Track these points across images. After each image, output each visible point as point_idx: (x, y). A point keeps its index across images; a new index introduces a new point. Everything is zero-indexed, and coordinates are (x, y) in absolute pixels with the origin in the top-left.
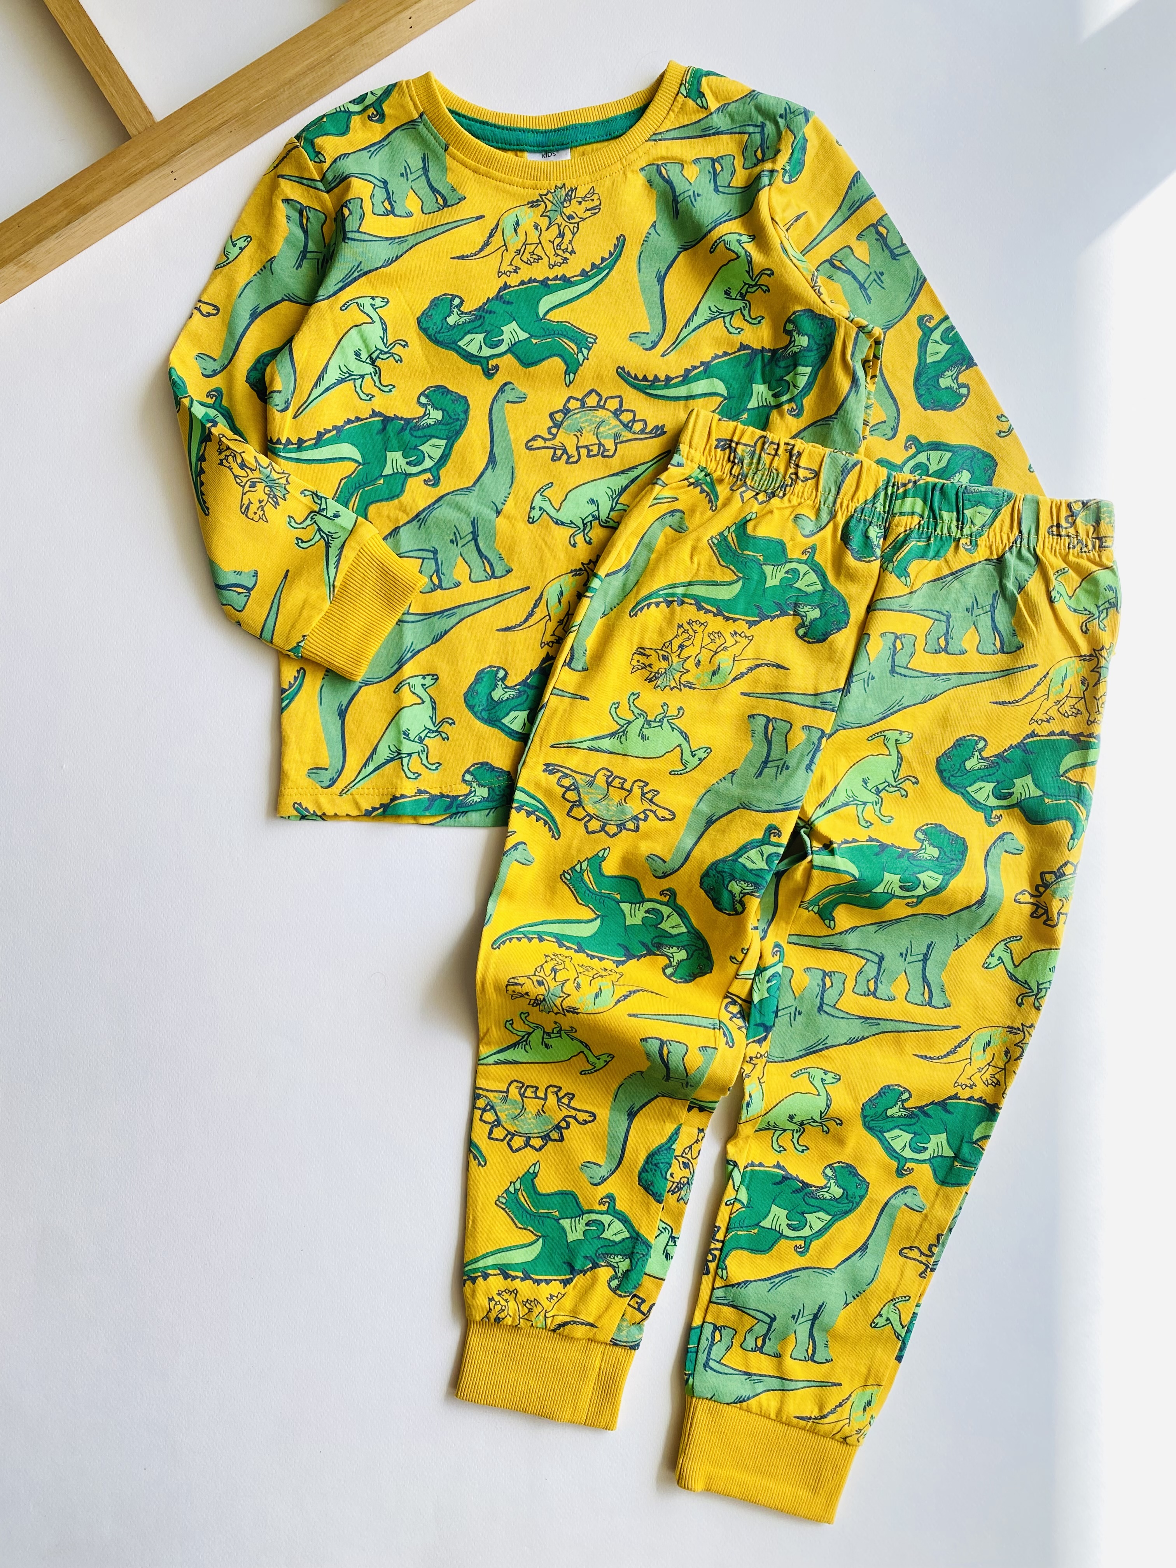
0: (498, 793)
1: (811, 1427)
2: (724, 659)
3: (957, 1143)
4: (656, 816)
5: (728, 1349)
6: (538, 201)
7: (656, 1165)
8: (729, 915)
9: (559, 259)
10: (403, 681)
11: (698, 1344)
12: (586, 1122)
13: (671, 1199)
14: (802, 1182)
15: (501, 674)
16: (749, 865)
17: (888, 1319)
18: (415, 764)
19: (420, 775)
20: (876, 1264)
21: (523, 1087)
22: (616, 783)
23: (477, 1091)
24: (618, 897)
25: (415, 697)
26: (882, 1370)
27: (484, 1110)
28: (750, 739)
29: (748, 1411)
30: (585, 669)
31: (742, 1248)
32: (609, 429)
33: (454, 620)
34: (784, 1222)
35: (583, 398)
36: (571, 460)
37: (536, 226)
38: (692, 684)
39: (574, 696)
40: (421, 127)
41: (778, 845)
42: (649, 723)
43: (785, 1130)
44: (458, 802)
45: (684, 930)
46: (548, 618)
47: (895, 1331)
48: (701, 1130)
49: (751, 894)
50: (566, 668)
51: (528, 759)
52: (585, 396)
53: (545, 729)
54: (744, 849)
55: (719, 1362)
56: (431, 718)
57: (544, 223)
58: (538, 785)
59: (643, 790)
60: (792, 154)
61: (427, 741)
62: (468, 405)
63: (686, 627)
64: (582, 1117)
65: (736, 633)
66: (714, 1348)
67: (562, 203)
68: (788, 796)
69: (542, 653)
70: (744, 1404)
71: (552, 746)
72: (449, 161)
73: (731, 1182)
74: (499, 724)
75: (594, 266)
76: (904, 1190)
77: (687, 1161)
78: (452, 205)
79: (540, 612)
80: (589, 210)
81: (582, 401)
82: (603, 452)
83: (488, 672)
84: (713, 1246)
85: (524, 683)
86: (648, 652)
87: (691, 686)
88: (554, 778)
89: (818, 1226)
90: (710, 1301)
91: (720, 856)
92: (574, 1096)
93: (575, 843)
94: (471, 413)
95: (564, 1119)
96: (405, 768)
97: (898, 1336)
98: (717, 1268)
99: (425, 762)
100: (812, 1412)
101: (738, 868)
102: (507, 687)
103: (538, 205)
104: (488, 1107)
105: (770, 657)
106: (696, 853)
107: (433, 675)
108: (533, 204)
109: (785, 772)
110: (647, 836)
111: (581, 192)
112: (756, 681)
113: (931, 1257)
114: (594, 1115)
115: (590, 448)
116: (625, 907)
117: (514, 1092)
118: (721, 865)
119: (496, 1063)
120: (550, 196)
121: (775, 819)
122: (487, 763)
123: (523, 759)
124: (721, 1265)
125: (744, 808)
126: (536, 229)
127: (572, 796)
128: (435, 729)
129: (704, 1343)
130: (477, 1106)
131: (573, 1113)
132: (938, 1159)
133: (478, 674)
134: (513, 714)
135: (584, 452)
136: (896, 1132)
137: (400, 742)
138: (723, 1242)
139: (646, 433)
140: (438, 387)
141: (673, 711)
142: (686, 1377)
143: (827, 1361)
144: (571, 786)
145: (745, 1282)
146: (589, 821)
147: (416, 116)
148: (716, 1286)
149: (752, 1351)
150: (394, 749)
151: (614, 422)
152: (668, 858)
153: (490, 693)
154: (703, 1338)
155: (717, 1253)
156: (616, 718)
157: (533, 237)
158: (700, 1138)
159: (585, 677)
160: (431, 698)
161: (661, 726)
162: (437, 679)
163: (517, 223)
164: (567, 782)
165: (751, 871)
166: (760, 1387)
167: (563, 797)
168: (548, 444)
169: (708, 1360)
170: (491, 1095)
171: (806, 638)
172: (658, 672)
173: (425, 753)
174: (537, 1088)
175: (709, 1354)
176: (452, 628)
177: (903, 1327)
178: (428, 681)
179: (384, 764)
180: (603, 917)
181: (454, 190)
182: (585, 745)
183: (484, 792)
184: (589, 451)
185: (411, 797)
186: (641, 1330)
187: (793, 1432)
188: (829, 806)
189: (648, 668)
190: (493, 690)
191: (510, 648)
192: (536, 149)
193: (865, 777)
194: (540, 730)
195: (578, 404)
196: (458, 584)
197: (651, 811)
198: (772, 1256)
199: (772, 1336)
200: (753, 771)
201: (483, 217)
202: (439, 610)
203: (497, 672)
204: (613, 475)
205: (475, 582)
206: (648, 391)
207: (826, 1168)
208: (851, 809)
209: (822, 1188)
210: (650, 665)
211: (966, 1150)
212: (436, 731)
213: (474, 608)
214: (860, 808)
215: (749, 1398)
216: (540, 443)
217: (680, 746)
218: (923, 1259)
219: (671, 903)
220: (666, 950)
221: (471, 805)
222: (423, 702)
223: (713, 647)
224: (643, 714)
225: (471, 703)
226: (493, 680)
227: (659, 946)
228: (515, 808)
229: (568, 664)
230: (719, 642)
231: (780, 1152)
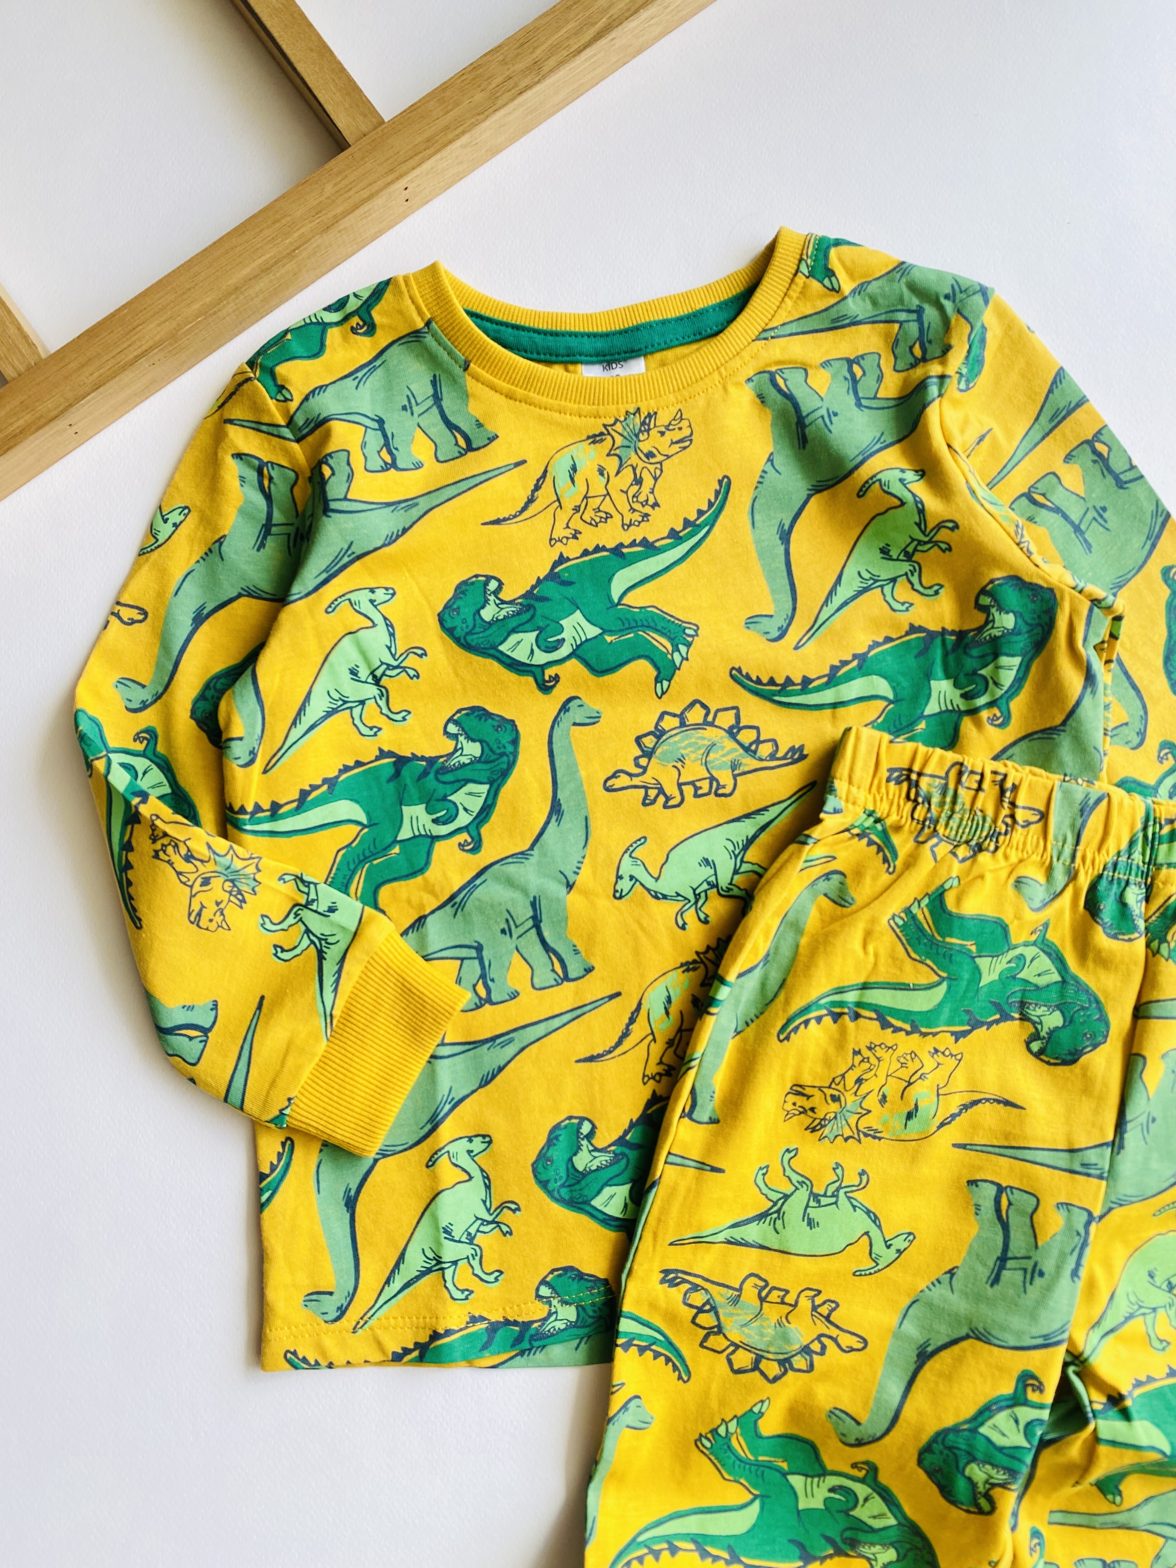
0: (591, 1313)
2: (922, 1092)
4: (839, 1346)
6: (602, 434)
8: (968, 1511)
9: (637, 517)
10: (440, 1150)
15: (586, 1128)
16: (999, 1440)
18: (463, 1277)
19: (472, 1293)
22: (775, 1296)
24: (785, 1466)
25: (458, 1170)
28: (972, 1217)
30: (714, 1121)
32: (724, 756)
33: (511, 1050)
35: (682, 713)
36: (671, 803)
37: (601, 471)
38: (876, 1131)
39: (702, 1166)
40: (429, 339)
41: (1041, 1407)
42: (816, 1197)
44: (532, 1331)
45: (892, 1521)
46: (651, 1037)
49: (1004, 1486)
50: (686, 1119)
51: (635, 1267)
52: (685, 709)
53: (659, 1220)
54: (986, 1412)
56: (484, 1202)
57: (612, 465)
58: (653, 1306)
59: (813, 1302)
60: (969, 352)
61: (479, 1239)
62: (517, 732)
63: (866, 1053)
65: (936, 1051)
67: (637, 436)
68: (1048, 1323)
69: (644, 1093)
71: (671, 1244)
72: (470, 384)
74: (588, 1208)
75: (687, 523)
78: (478, 449)
79: (639, 1030)
80: (677, 442)
81: (681, 717)
82: (717, 789)
83: (566, 1127)
85: (621, 1141)
86: (808, 1091)
87: (874, 1135)
88: (677, 1294)
91: (949, 1421)
93: (714, 1388)
94: (523, 743)
96: (449, 1285)
99: (478, 1271)
101: (981, 1445)
102: (596, 1149)
103: (602, 441)
105: (991, 1088)
106: (908, 1412)
107: (484, 1136)
108: (595, 439)
109: (1038, 1281)
110: (826, 1376)
111: (664, 418)
112: (975, 1127)
115: (698, 784)
116: (797, 1481)
118: (951, 1437)
120: (618, 427)
121: (1032, 1361)
122: (570, 1269)
123: (628, 1265)
125: (978, 1339)
126: (602, 474)
127: (708, 1320)
128: (490, 1218)
133: (551, 1132)
134: (608, 1191)
135: (688, 790)
137: (439, 1244)
139: (779, 759)
140: (473, 709)
141: (851, 1178)
144: (704, 1305)
146: (733, 1352)
147: (420, 324)
150: (431, 1255)
151: (730, 744)
152: (863, 1417)
153: (571, 1160)
156: (765, 1190)
157: (598, 486)
159: (716, 1135)
160: (482, 1170)
161: (836, 1203)
162: (490, 1142)
163: (574, 469)
164: (698, 1299)
165: (1001, 1449)
167: (693, 1321)
168: (636, 781)
171: (1043, 1057)
172: (824, 1119)
173: (477, 1258)
176: (509, 1062)
178: (477, 1145)
179: (417, 1278)
180: (762, 1497)
181: (480, 425)
182: (721, 1237)
183: (569, 1313)
184: (696, 789)
185: (461, 1330)
188: (1107, 1325)
189: (810, 1113)
190: (575, 1154)
191: (597, 1088)
192: (594, 359)
194: (652, 1221)
195: (676, 722)
196: (514, 995)
197: (830, 1337)
200: (984, 1272)
201: (524, 462)
202: (488, 1035)
203: (580, 1125)
204: (733, 821)
205: (540, 989)
206: (777, 698)
210: (812, 1109)
212: (493, 1222)
213: (541, 1029)
216: (624, 781)
217: (867, 1233)
219: (869, 1480)
220: (866, 1550)
221: (552, 1334)
222: (471, 1178)
223: (905, 1075)
224: (805, 1181)
225: (543, 1177)
226: (574, 1137)
227: (853, 1543)
228: (621, 1346)
229: (689, 1114)
230: (913, 1066)
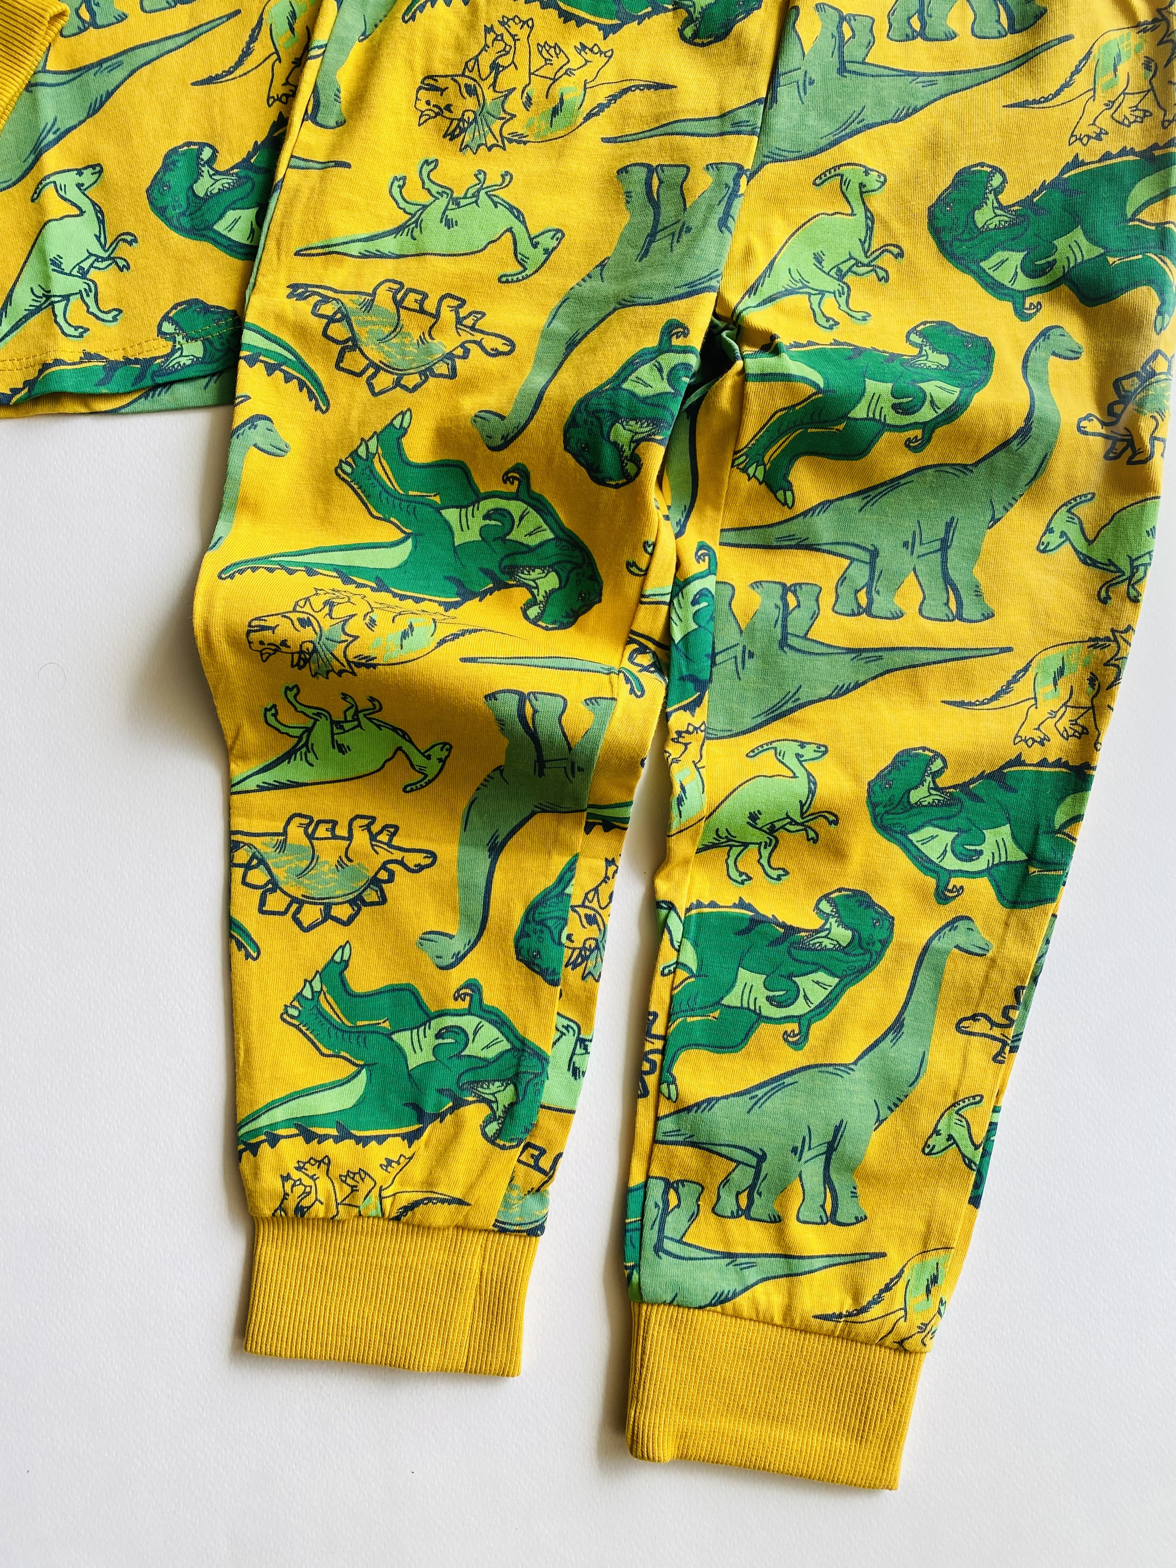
0: (219, 347)
1: (843, 1330)
2: (570, 88)
3: (1029, 837)
4: (483, 348)
5: (693, 1217)
7: (542, 923)
8: (617, 486)
10: (45, 179)
11: (643, 1216)
12: (420, 868)
13: (572, 976)
14: (783, 925)
15: (206, 154)
16: (641, 391)
17: (950, 1137)
18: (77, 313)
19: (87, 330)
20: (921, 1050)
21: (310, 825)
23: (234, 838)
24: (437, 499)
25: (66, 204)
26: (949, 1222)
27: (248, 867)
28: (623, 206)
29: (737, 1315)
30: (339, 124)
31: (697, 1045)
33: (118, 75)
34: (761, 994)
38: (522, 136)
39: (325, 165)
41: (686, 350)
42: (456, 202)
43: (745, 845)
44: (154, 368)
45: (549, 535)
46: (275, 57)
47: (964, 1156)
48: (610, 862)
49: (648, 439)
50: (309, 123)
51: (260, 278)
53: (282, 225)
54: (630, 367)
55: (680, 1241)
56: (98, 238)
58: (280, 318)
59: (457, 313)
61: (93, 274)
63: (499, 29)
64: (413, 860)
65: (584, 47)
66: (669, 1219)
68: (695, 271)
69: (272, 115)
70: (729, 1305)
71: (297, 254)
73: (666, 936)
74: (211, 234)
76: (952, 924)
77: (592, 913)
79: (262, 48)
83: (184, 153)
84: (648, 1047)
85: (245, 163)
87: (520, 139)
88: (306, 306)
89: (818, 996)
90: (655, 1141)
91: (592, 384)
92: (397, 828)
93: (355, 414)
95: (384, 867)
96: (60, 319)
97: (969, 1163)
98: (660, 1082)
99: (93, 309)
100: (842, 1305)
101: (623, 400)
102: (217, 172)
104: (255, 862)
105: (642, 74)
106: (553, 391)
107: (93, 167)
110: (471, 385)
112: (625, 117)
113: (1009, 1026)
114: (433, 856)
116: (451, 515)
117: (296, 833)
118: (594, 401)
119: (261, 789)
121: (677, 310)
122: (196, 301)
123: (252, 280)
124: (666, 1077)
125: (624, 306)
128: (105, 255)
129: (652, 1213)
130: (235, 861)
131: (397, 855)
132: (1001, 868)
133: (167, 156)
134: (231, 215)
136: (929, 831)
137: (47, 278)
138: (664, 1038)
141: (493, 178)
142: (627, 1272)
143: (858, 1220)
144: (335, 313)
145: (709, 1101)
148: (661, 1113)
149: (733, 1216)
150: (39, 292)
152: (507, 411)
153: (191, 188)
154: (650, 1204)
155: (657, 1058)
156: (402, 204)
158: (610, 874)
159: (340, 136)
160: (94, 204)
161: (476, 202)
162: (101, 172)
164: (328, 309)
165: (644, 400)
166: (751, 1275)
169: (660, 1240)
170: (257, 842)
171: (698, 41)
173: (92, 295)
174: (335, 823)
175: (661, 1230)
176: (118, 87)
177: (976, 1147)
178: (87, 178)
179: (26, 318)
180: (415, 536)
182: (355, 249)
183: (196, 349)
185: (74, 364)
186: (543, 1202)
187: (813, 1343)
188: (765, 291)
189: (446, 114)
190: (195, 182)
191: (216, 111)
193: (818, 250)
194: (275, 228)
196: (122, 18)
197: (474, 342)
198: (748, 1054)
199: (763, 1187)
202: (94, 60)
203: (200, 151)
205: (150, 12)
207: (820, 901)
208: (801, 301)
209: (817, 931)
210: (448, 107)
211: (1045, 846)
212: (109, 258)
213: (153, 51)
214: (815, 299)
215: (735, 1295)
217: (510, 230)
218: (997, 1032)
219: (523, 494)
220: (524, 576)
221: (177, 370)
222: (82, 213)
223: (548, 71)
224: (446, 191)
225: (160, 204)
226: (194, 164)
227: (512, 571)
228: (245, 358)
229: (312, 116)
230: (557, 62)
231: (742, 883)
